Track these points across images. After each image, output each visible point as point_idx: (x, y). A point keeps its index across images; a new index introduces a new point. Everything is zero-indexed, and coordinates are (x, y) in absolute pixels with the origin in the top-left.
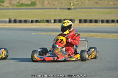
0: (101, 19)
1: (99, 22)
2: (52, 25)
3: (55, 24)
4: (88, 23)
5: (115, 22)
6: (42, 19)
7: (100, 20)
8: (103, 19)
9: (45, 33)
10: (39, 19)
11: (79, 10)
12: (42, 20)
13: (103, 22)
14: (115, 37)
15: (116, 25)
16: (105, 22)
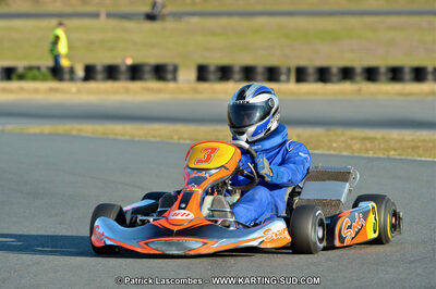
0: (294, 63)
1: (283, 78)
2: (79, 92)
3: (92, 85)
4: (236, 81)
5: (358, 78)
6: (34, 63)
7: (289, 70)
8: (302, 63)
9: (47, 128)
10: (20, 64)
11: (194, 20)
12: (30, 68)
13: (301, 75)
14: (357, 146)
15: (360, 90)
16: (311, 78)
